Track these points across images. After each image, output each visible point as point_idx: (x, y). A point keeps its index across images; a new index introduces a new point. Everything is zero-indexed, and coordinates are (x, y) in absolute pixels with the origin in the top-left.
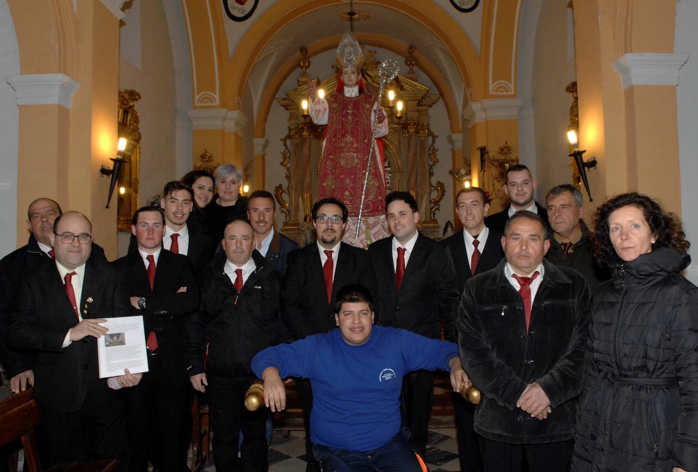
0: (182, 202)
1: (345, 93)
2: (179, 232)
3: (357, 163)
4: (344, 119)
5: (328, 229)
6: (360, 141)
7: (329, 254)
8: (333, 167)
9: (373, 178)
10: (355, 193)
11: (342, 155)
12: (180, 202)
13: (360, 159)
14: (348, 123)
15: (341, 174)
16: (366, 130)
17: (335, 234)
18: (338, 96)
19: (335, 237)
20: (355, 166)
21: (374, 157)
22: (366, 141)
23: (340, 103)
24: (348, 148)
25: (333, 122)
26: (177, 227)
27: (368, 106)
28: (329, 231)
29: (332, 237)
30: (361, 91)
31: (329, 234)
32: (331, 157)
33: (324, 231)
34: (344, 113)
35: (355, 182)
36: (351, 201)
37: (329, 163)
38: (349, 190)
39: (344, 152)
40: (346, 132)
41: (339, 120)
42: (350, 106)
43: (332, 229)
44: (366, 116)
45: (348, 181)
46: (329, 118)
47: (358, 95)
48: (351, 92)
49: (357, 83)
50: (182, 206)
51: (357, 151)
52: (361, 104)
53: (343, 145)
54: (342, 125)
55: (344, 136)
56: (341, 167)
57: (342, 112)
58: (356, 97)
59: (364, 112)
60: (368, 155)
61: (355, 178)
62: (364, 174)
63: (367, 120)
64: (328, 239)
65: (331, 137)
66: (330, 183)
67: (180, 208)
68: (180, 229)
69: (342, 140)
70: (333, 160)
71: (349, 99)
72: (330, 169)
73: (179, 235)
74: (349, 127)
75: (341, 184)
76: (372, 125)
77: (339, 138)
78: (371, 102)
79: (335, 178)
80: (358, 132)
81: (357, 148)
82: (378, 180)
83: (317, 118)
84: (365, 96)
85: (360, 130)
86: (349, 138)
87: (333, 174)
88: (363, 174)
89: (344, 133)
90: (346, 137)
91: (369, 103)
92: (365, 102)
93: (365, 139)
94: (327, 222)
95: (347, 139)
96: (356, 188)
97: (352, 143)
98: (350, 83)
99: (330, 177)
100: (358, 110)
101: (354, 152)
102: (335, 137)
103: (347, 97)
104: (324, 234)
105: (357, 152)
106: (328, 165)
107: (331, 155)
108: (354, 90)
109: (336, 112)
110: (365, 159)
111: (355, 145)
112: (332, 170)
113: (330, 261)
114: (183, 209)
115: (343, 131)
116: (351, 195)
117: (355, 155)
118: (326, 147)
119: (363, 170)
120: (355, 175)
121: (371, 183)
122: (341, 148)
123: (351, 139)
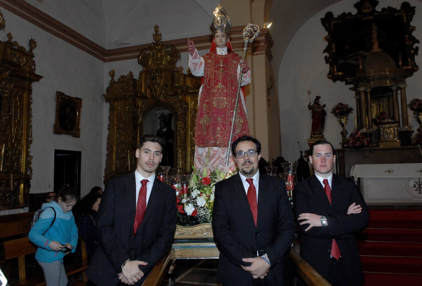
0: (154, 153)
1: (217, 52)
2: (148, 179)
3: (226, 105)
4: (216, 71)
5: (246, 162)
6: (229, 88)
7: (250, 181)
8: (208, 108)
9: (239, 117)
10: (225, 128)
11: (214, 98)
12: (152, 152)
13: (229, 102)
14: (219, 74)
15: (213, 113)
16: (234, 80)
17: (252, 166)
18: (212, 54)
19: (253, 168)
20: (225, 107)
21: (240, 101)
22: (233, 88)
23: (213, 59)
24: (219, 93)
25: (208, 74)
26: (147, 174)
27: (235, 62)
28: (247, 163)
29: (251, 168)
30: (229, 51)
31: (247, 166)
32: (206, 100)
33: (243, 165)
34: (216, 66)
35: (225, 120)
36: (221, 135)
37: (205, 105)
38: (220, 126)
39: (216, 96)
40: (218, 81)
41: (213, 72)
42: (221, 62)
43: (249, 162)
44: (233, 70)
45: (219, 119)
46: (205, 71)
47: (227, 53)
48: (222, 51)
49: (226, 45)
50: (154, 156)
51: (227, 95)
52: (229, 60)
53: (215, 91)
54: (215, 76)
55: (216, 84)
56: (213, 108)
57: (215, 66)
58: (225, 55)
59: (232, 66)
60: (236, 99)
61: (225, 116)
62: (233, 113)
63: (234, 72)
64: (248, 170)
65: (206, 85)
66: (205, 121)
67: (152, 158)
68: (149, 176)
69: (214, 87)
70: (207, 103)
71: (220, 57)
72: (205, 110)
73: (148, 181)
74: (221, 77)
75: (214, 121)
76: (238, 76)
77: (212, 86)
78: (237, 59)
79: (209, 117)
80: (227, 81)
81: (226, 93)
82: (243, 118)
83: (195, 70)
84: (233, 54)
85: (229, 79)
86: (220, 86)
87: (208, 113)
88: (231, 113)
89: (217, 82)
90: (218, 85)
91: (236, 60)
92: (232, 59)
93: (232, 86)
94: (244, 157)
95: (218, 86)
96: (225, 124)
97: (223, 89)
98: (221, 44)
99: (205, 116)
100: (227, 65)
101: (224, 96)
102: (209, 85)
103: (219, 55)
104: (244, 167)
105: (226, 97)
106: (204, 107)
107: (206, 99)
108: (224, 49)
109: (211, 66)
110: (233, 101)
111: (225, 91)
112: (206, 111)
113: (252, 188)
114: (154, 159)
115: (215, 81)
116: (222, 130)
117: (225, 98)
118: (202, 93)
119: (231, 110)
120: (225, 114)
121: (237, 120)
122: (215, 93)
123: (222, 86)
